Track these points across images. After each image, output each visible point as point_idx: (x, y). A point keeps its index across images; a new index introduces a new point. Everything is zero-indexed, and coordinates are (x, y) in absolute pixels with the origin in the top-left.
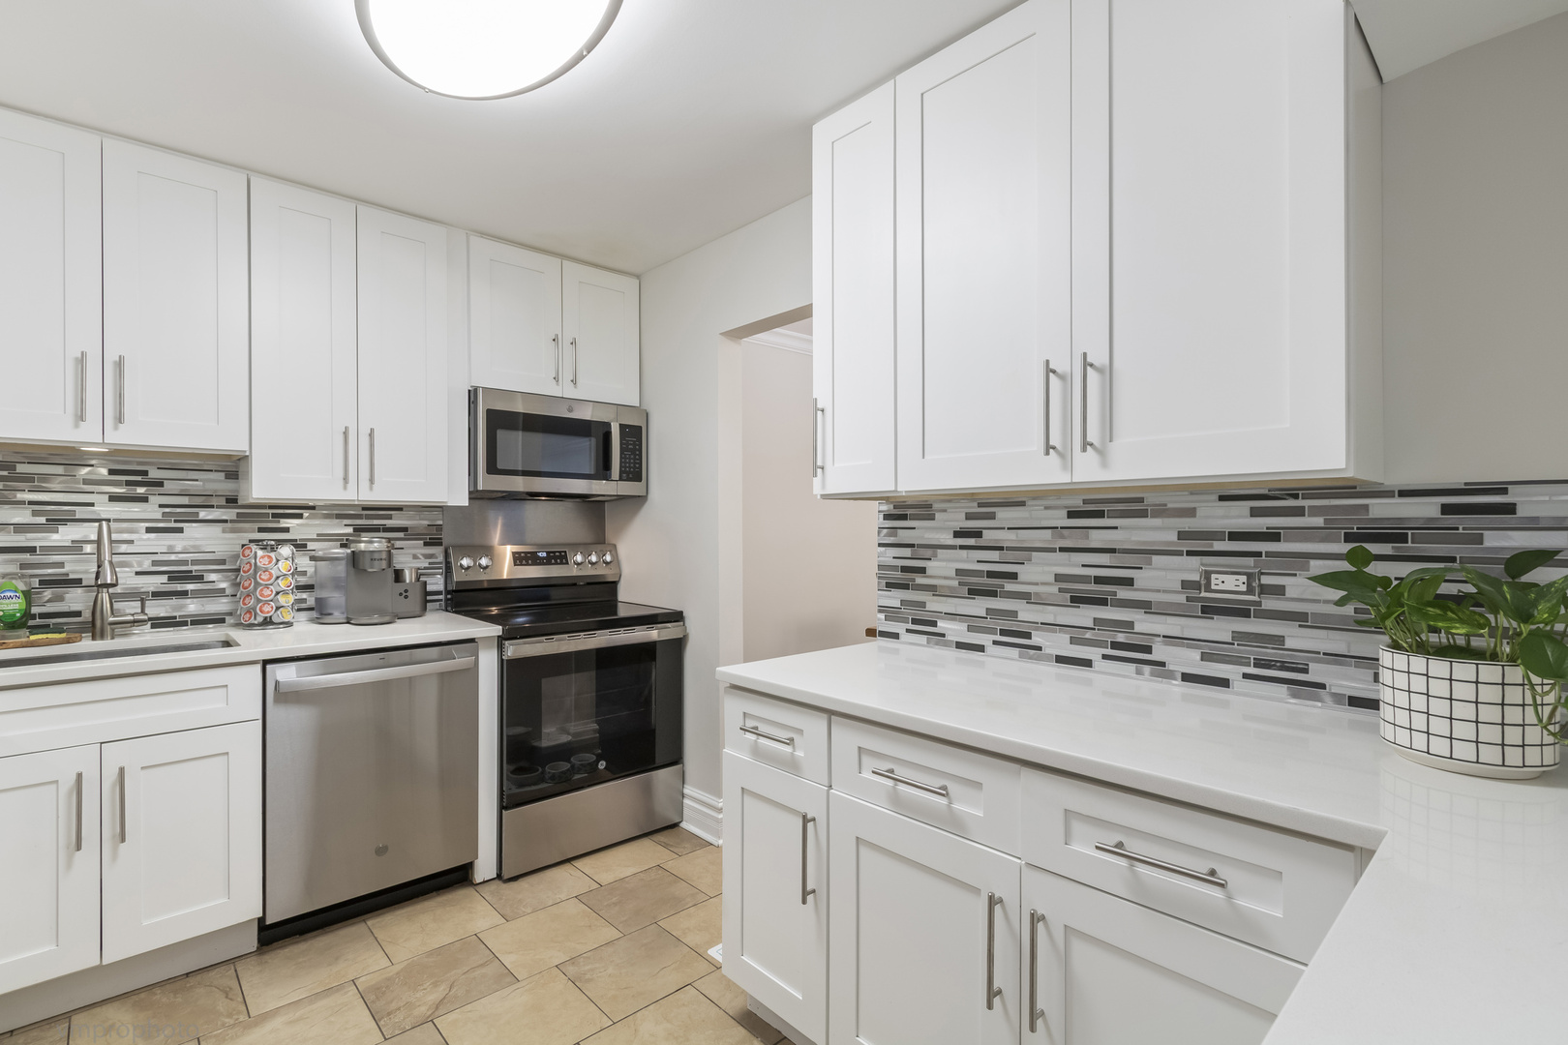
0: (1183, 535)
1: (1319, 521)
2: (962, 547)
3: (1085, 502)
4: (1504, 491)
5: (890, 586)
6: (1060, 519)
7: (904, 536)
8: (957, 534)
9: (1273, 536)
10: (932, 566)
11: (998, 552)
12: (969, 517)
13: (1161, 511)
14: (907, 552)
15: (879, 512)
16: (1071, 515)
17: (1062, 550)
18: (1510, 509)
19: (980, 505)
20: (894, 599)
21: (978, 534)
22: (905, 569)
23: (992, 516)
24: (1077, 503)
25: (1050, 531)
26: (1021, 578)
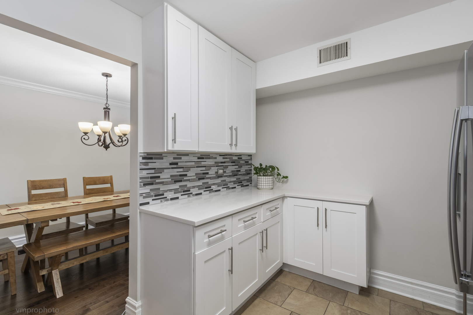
0: (216, 163)
1: (228, 160)
2: (172, 168)
3: (201, 155)
4: (241, 156)
5: (145, 185)
6: (196, 159)
7: (151, 166)
8: (171, 164)
9: (224, 163)
10: (162, 176)
11: (182, 169)
12: (174, 158)
13: (212, 158)
14: (153, 171)
15: (140, 156)
16: (199, 158)
17: (197, 167)
18: (241, 158)
19: (177, 155)
20: (147, 189)
21: (177, 164)
22: (151, 178)
23: (180, 158)
24: (199, 155)
25: (194, 162)
26: (188, 175)
